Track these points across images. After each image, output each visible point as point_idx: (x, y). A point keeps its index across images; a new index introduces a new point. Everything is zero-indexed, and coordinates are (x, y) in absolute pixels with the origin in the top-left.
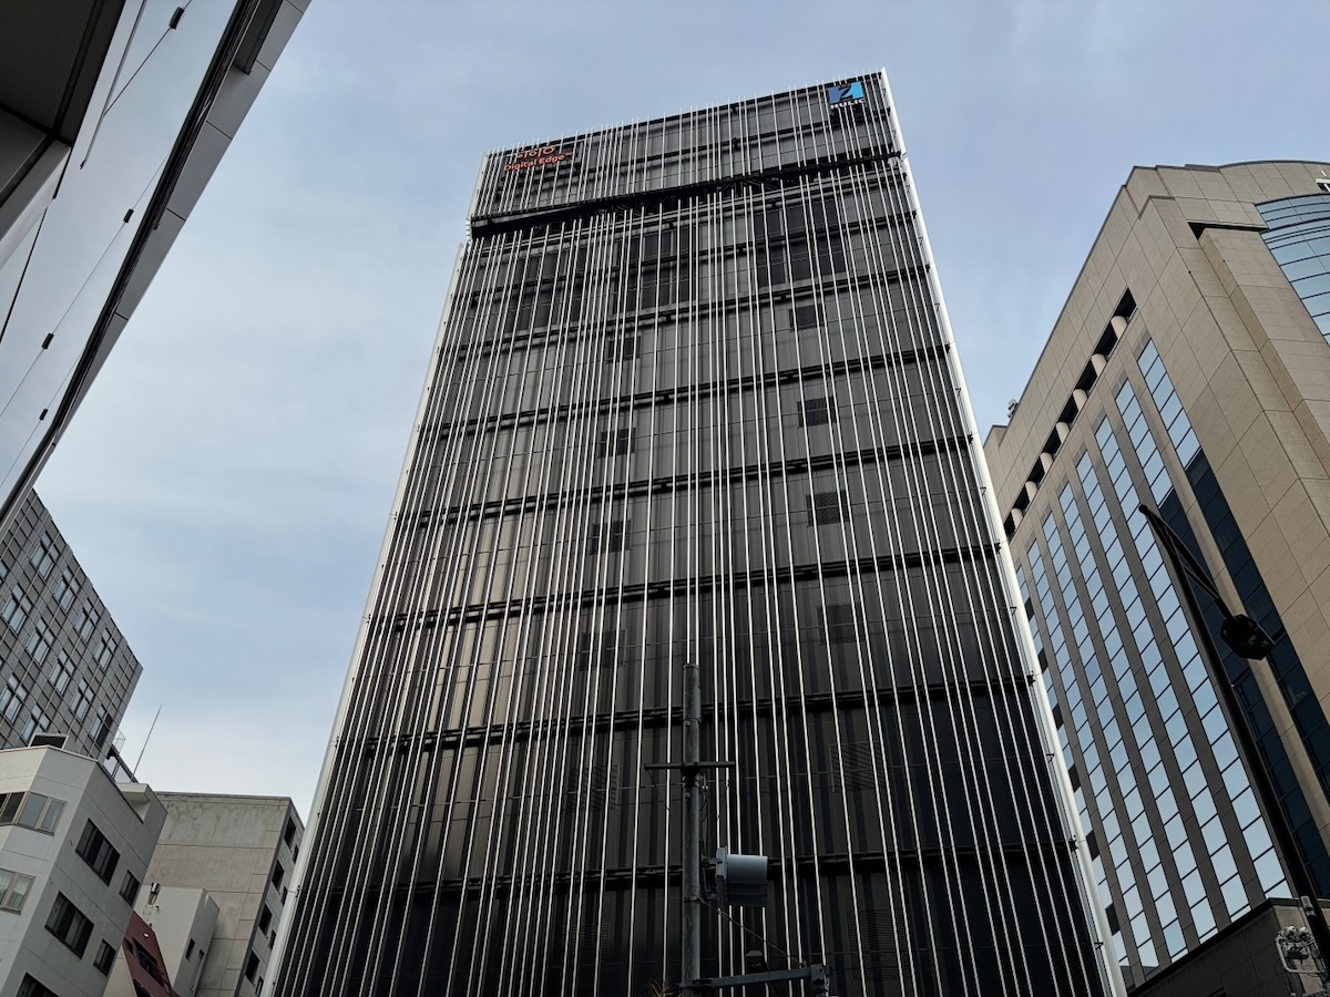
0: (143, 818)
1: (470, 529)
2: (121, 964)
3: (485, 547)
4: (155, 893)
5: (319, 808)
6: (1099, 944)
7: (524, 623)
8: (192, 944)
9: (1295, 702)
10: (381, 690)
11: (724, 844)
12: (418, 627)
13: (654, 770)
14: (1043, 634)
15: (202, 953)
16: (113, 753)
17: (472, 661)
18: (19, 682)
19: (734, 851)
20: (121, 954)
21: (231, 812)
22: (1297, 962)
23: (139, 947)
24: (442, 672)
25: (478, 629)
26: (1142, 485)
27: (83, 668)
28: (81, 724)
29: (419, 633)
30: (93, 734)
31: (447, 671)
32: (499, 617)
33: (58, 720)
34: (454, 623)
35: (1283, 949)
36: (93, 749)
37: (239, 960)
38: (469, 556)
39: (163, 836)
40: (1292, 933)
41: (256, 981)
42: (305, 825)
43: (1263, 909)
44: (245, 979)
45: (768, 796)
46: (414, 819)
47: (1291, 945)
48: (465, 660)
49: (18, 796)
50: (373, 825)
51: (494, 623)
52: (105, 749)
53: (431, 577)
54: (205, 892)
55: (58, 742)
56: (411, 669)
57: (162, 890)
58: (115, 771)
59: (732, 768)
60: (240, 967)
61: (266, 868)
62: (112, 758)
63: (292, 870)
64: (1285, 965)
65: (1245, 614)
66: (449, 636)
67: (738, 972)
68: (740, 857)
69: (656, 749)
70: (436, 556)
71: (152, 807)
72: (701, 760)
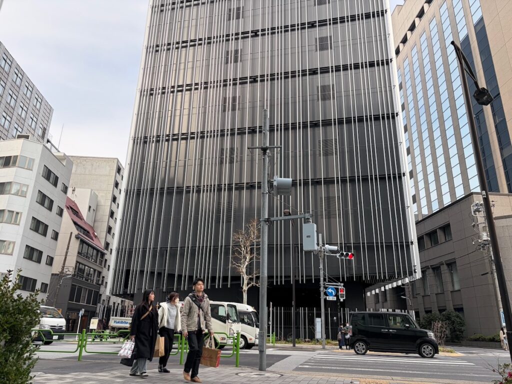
0: (65, 165)
1: (176, 53)
2: (66, 214)
3: (183, 61)
4: (74, 190)
5: (129, 162)
6: (408, 207)
7: (200, 92)
8: (90, 207)
9: (498, 122)
10: (147, 118)
11: (277, 174)
12: (159, 94)
13: (251, 149)
14: (405, 96)
15: (94, 210)
16: (48, 141)
17: (181, 108)
18: (7, 114)
19: (281, 177)
20: (65, 211)
21: (96, 163)
22: (477, 213)
23: (72, 208)
24: (170, 112)
25: (182, 95)
26: (455, 32)
27: (30, 109)
28: (34, 130)
29: (159, 96)
30: (40, 134)
31: (172, 111)
32: (190, 90)
33: (25, 129)
34: (173, 92)
35: (473, 209)
36: (41, 140)
37: (108, 213)
38: (177, 64)
39: (73, 171)
40: (478, 204)
41: (114, 219)
42: (124, 167)
43: (469, 196)
44: (110, 218)
45: (294, 158)
46: (164, 166)
47: (476, 207)
48: (178, 107)
49: (16, 157)
50: (149, 168)
51: (188, 92)
52: (46, 140)
53: (162, 73)
54: (92, 190)
55: (27, 137)
56: (158, 110)
57: (76, 189)
58: (51, 148)
59: (281, 148)
60: (108, 214)
61: (112, 183)
62: (49, 143)
63: (121, 183)
64: (473, 214)
65: (486, 88)
66: (171, 97)
67: (281, 215)
68: (283, 179)
69: (253, 141)
70: (163, 64)
71: (67, 161)
72: (269, 145)
